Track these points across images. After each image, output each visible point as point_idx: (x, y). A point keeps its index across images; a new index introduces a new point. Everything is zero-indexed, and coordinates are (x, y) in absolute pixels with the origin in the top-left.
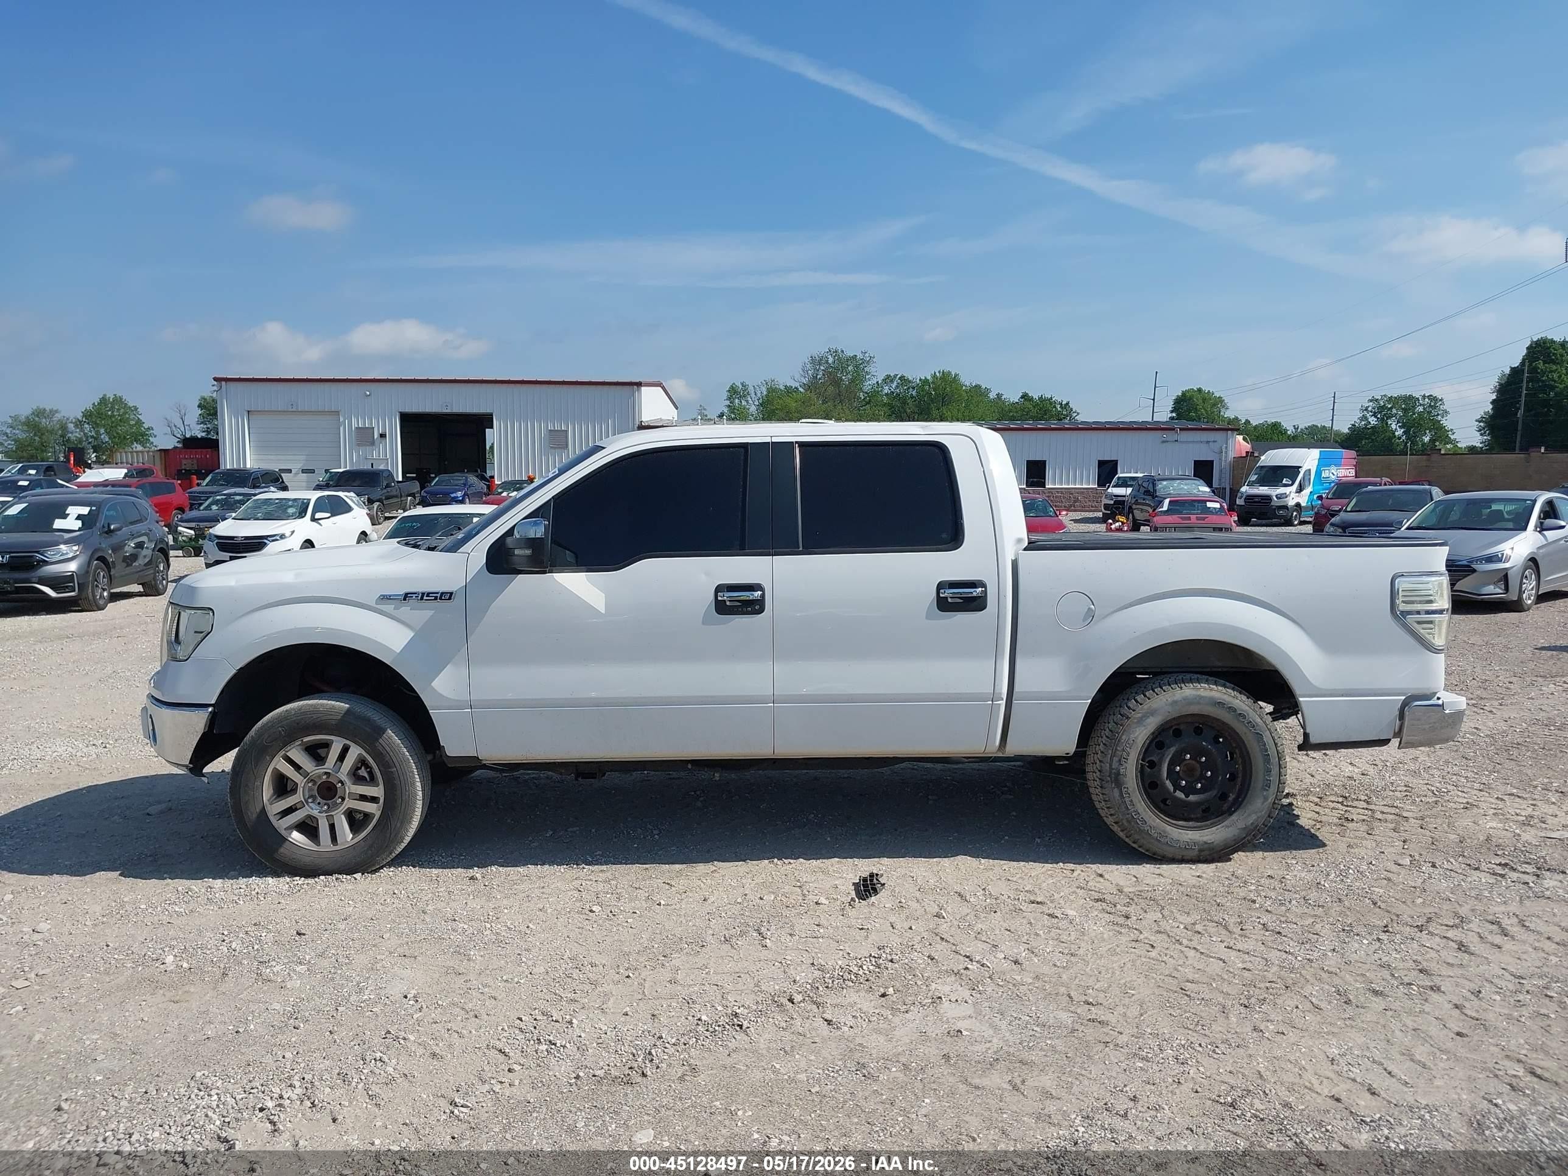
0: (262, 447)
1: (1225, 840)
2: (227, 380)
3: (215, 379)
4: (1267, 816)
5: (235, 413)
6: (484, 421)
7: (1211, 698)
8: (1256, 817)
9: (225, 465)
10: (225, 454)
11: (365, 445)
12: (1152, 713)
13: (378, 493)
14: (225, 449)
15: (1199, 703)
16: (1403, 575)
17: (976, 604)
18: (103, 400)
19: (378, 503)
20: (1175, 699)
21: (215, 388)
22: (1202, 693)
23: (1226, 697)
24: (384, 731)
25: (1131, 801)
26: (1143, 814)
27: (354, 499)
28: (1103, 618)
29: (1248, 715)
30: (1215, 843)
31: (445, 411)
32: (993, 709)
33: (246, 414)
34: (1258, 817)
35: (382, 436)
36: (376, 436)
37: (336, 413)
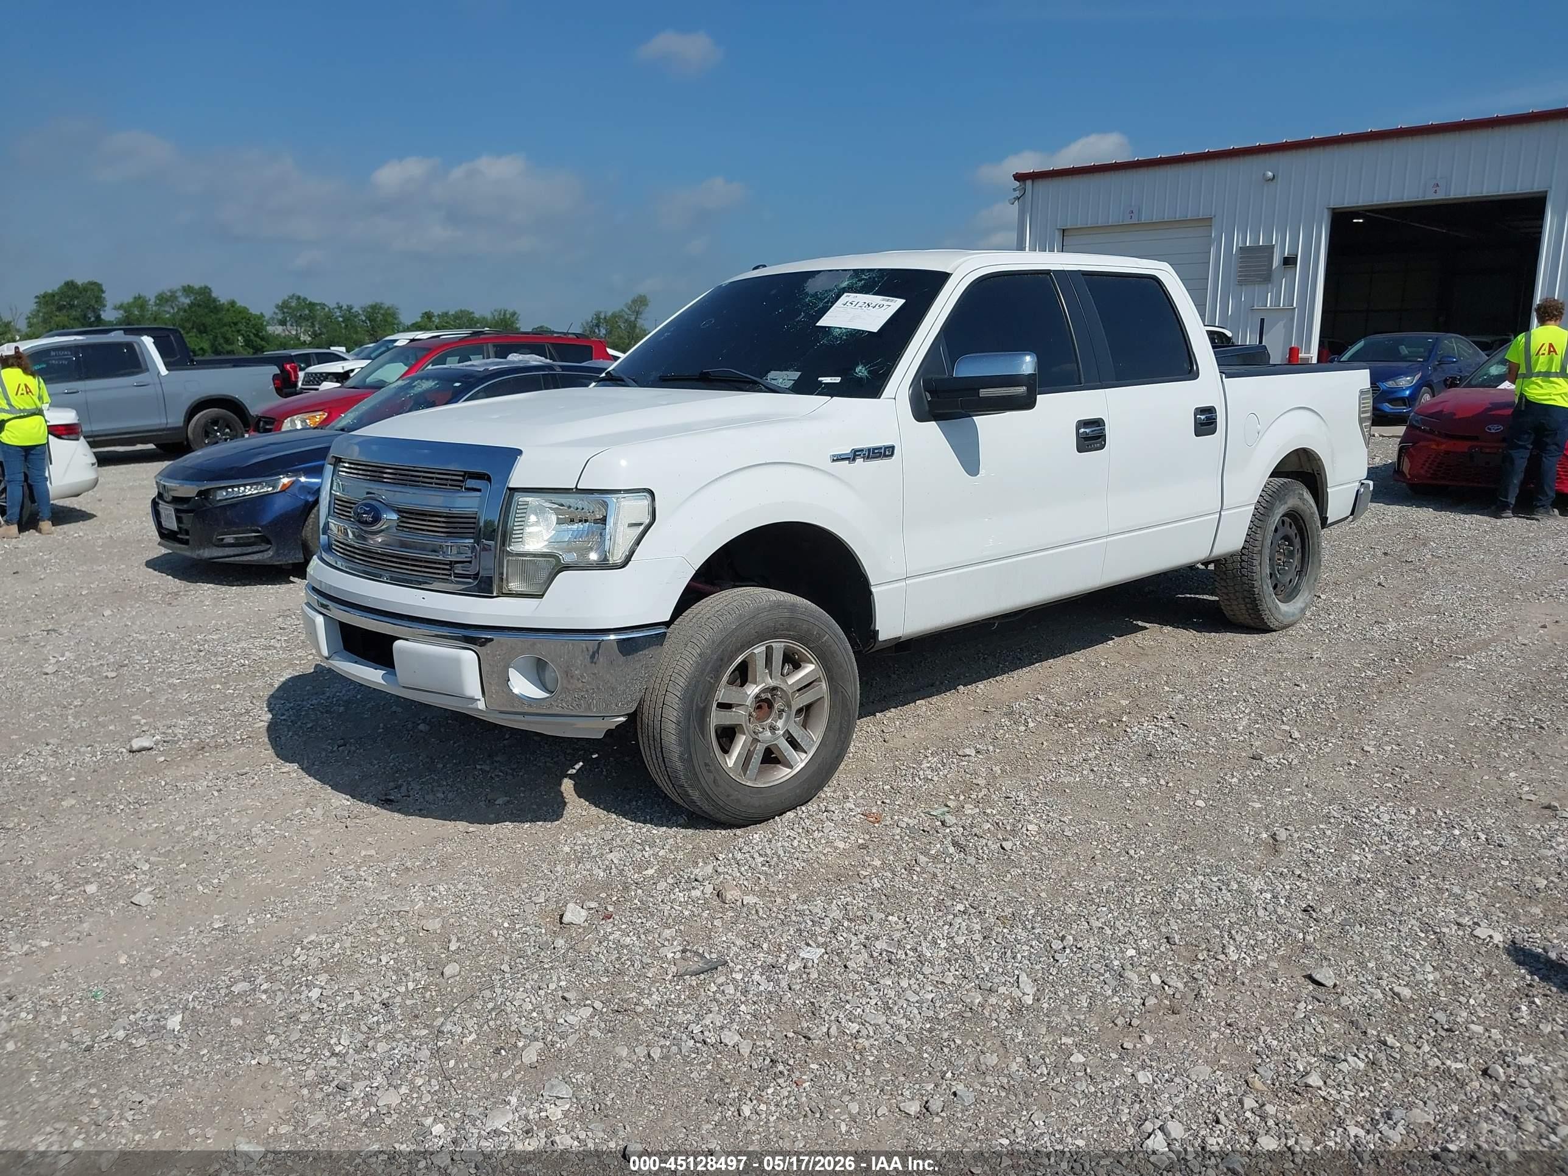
2: (1035, 176)
3: (1019, 177)
5: (1041, 235)
28: (1263, 435)
33: (1059, 235)
35: (1289, 262)
36: (1276, 262)
37: (1206, 222)
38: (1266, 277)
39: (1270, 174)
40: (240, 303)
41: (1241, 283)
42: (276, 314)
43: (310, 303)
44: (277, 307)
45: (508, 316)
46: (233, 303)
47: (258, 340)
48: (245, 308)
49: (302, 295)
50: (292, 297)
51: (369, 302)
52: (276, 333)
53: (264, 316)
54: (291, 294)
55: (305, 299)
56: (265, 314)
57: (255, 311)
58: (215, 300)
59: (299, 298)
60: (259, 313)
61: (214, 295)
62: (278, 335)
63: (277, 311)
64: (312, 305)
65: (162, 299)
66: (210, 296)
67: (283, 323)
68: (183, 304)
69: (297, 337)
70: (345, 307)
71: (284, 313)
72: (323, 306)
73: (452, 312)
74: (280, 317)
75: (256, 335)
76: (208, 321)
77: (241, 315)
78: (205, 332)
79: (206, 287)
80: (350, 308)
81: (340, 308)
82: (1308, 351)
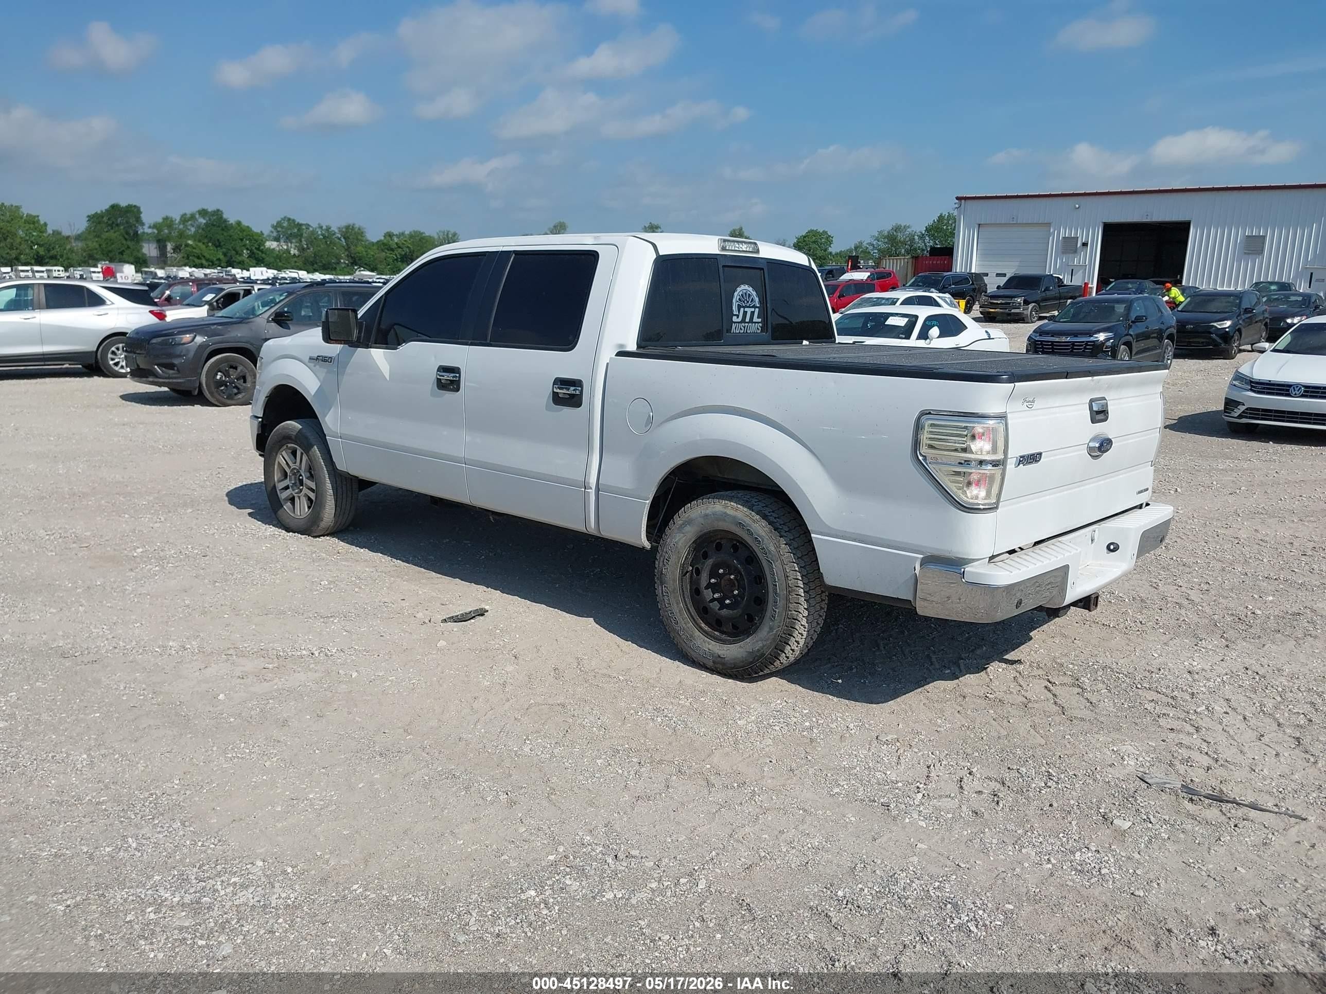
0: (985, 255)
1: (734, 659)
2: (966, 198)
3: (957, 198)
4: (773, 647)
5: (968, 226)
6: (1183, 227)
7: (734, 517)
8: (761, 645)
9: (956, 269)
10: (957, 260)
11: (1069, 253)
12: (689, 522)
13: (1039, 294)
14: (957, 257)
15: (724, 520)
16: (930, 413)
17: (574, 401)
18: (941, 218)
19: (1033, 304)
20: (708, 512)
21: (957, 206)
22: (730, 512)
23: (747, 520)
24: (312, 446)
25: (669, 600)
26: (678, 616)
27: (947, 300)
28: (659, 426)
29: (763, 540)
30: (726, 659)
31: (1145, 220)
32: (586, 496)
33: (977, 226)
34: (764, 646)
35: (1085, 245)
36: (1079, 244)
37: (1048, 225)
38: (1075, 251)
39: (1077, 206)
40: (245, 223)
41: (1063, 253)
42: (272, 232)
43: (298, 223)
44: (273, 226)
45: (450, 236)
46: (239, 223)
47: (260, 253)
48: (248, 227)
49: (292, 217)
50: (285, 218)
51: (343, 223)
52: (272, 247)
53: (263, 234)
54: (283, 217)
55: (294, 221)
56: (264, 232)
57: (256, 229)
58: (225, 221)
59: (289, 219)
60: (259, 231)
61: (225, 216)
62: (274, 249)
63: (273, 230)
64: (299, 226)
65: (184, 219)
66: (222, 217)
67: (277, 239)
68: (201, 223)
69: (288, 251)
70: (324, 227)
71: (278, 232)
72: (308, 226)
73: (407, 233)
74: (275, 234)
75: (258, 249)
76: (221, 238)
77: (245, 233)
78: (220, 246)
79: (218, 210)
80: (328, 228)
81: (321, 227)
82: (1092, 284)
